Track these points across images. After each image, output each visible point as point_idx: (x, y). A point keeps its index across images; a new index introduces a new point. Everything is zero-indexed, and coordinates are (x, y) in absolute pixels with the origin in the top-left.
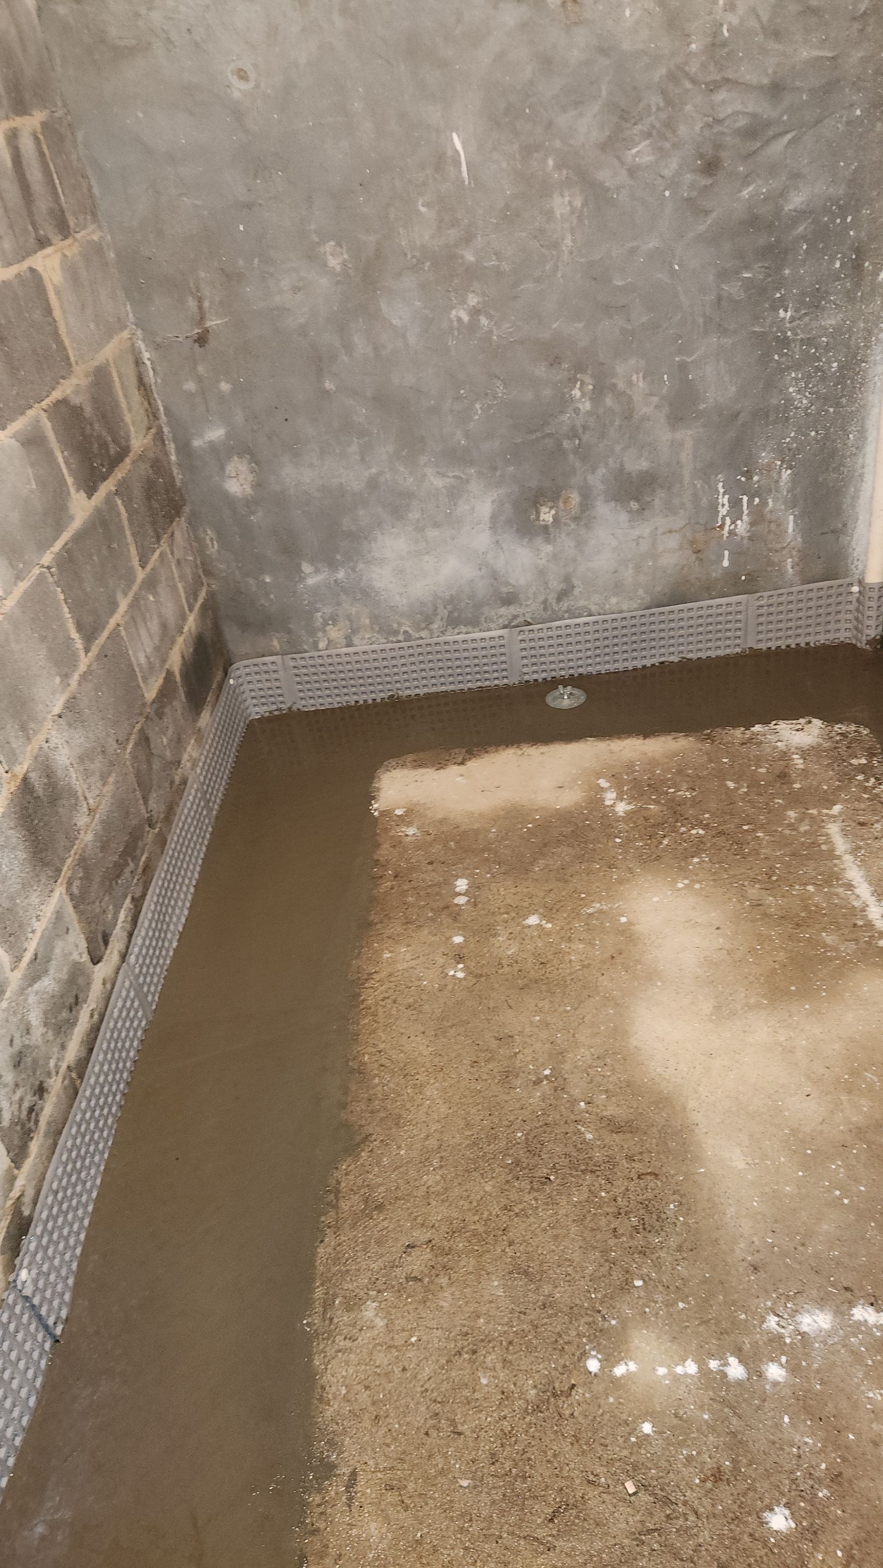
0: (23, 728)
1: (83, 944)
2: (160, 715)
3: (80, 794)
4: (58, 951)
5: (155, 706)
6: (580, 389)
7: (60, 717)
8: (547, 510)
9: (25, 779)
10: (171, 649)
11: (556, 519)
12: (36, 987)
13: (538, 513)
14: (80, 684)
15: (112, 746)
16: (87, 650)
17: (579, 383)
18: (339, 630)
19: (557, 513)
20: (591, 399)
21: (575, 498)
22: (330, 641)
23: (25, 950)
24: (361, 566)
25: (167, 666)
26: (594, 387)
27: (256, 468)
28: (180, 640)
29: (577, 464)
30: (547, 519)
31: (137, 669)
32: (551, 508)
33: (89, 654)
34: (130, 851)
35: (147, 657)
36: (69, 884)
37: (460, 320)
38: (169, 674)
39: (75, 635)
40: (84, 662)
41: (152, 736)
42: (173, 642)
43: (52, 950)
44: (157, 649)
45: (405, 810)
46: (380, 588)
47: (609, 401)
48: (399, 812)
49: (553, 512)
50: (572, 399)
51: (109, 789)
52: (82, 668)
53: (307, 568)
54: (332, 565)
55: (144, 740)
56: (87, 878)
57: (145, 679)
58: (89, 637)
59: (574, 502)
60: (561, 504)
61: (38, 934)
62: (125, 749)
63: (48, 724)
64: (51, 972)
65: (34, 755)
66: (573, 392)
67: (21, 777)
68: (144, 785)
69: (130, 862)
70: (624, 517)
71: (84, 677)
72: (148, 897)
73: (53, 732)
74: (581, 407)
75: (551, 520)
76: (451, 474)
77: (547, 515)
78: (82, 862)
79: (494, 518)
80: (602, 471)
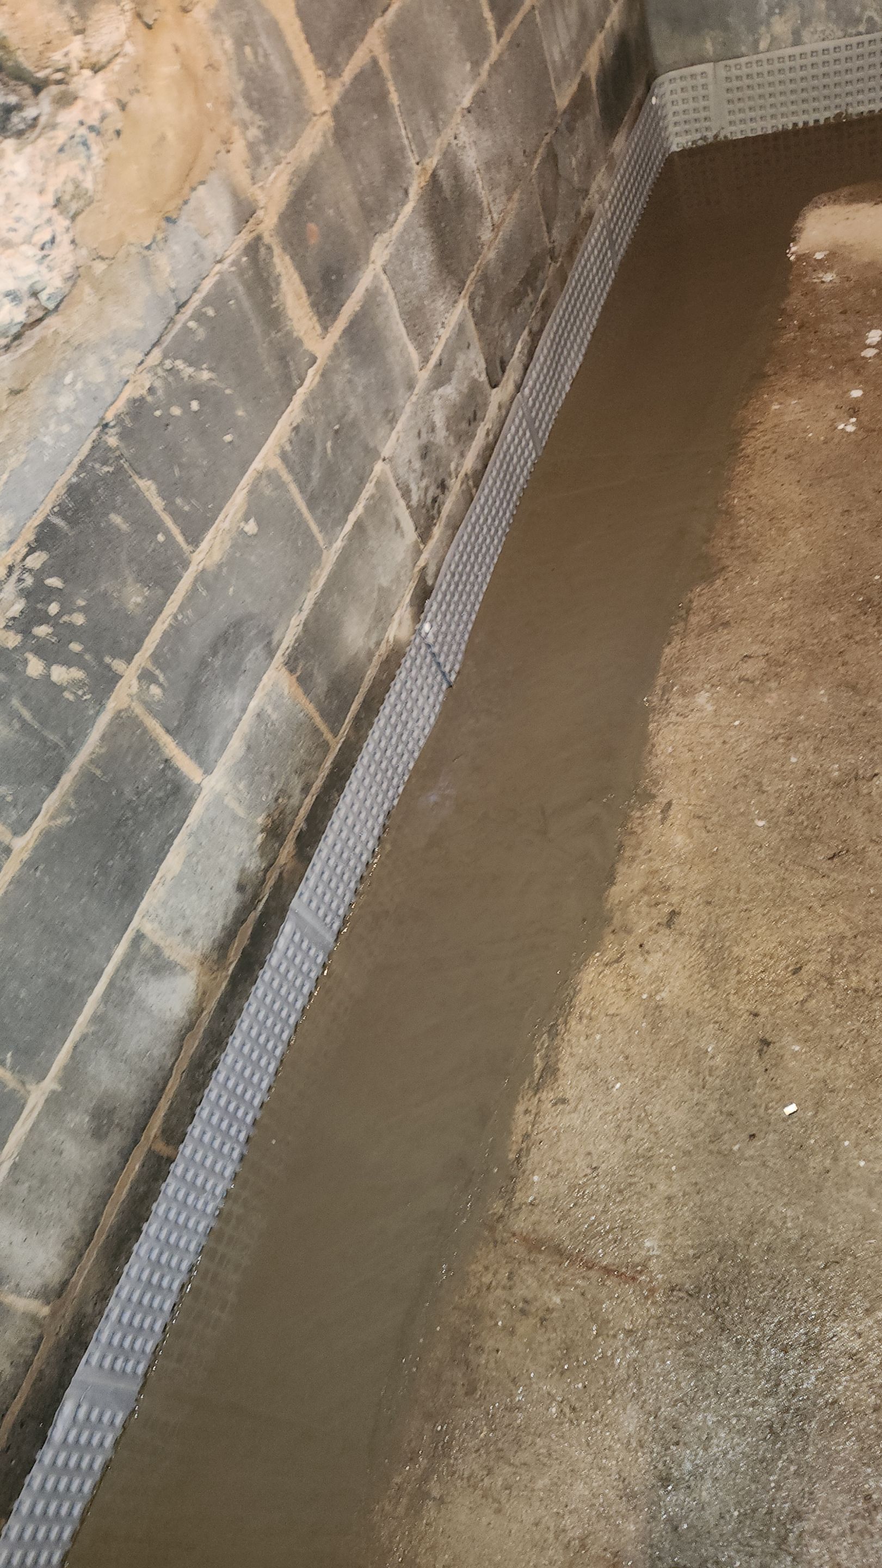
0: (434, 116)
1: (482, 365)
2: (571, 130)
3: (485, 204)
4: (459, 363)
5: (567, 117)
7: (469, 112)
9: (434, 175)
10: (589, 47)
12: (441, 391)
14: (490, 75)
15: (519, 158)
16: (499, 36)
18: (785, 22)
22: (774, 39)
23: (432, 353)
25: (583, 69)
28: (600, 37)
31: (550, 68)
33: (502, 40)
34: (530, 280)
35: (561, 52)
36: (472, 300)
38: (585, 80)
39: (487, 14)
40: (496, 49)
41: (561, 155)
42: (592, 38)
43: (455, 360)
44: (574, 44)
45: (827, 252)
48: (819, 256)
51: (513, 205)
52: (493, 56)
55: (552, 158)
56: (488, 297)
57: (558, 83)
58: (502, 21)
61: (443, 340)
62: (531, 163)
63: (458, 118)
64: (454, 381)
65: (444, 150)
67: (430, 172)
68: (549, 212)
69: (529, 291)
71: (495, 67)
72: (545, 333)
73: (462, 128)
78: (484, 279)
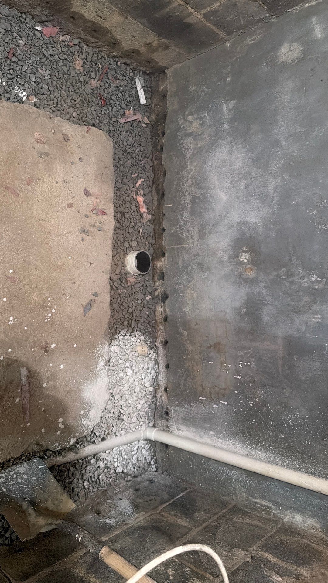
8: (247, 257)
11: (242, 263)
13: (246, 252)
17: (321, 280)
18: (197, 128)
19: (245, 263)
20: (309, 287)
22: (191, 122)
27: (294, 63)
29: (271, 277)
32: (248, 260)
50: (310, 275)
53: (232, 103)
54: (232, 121)
59: (249, 274)
60: (249, 266)
66: (314, 276)
74: (305, 280)
75: (241, 260)
77: (244, 257)
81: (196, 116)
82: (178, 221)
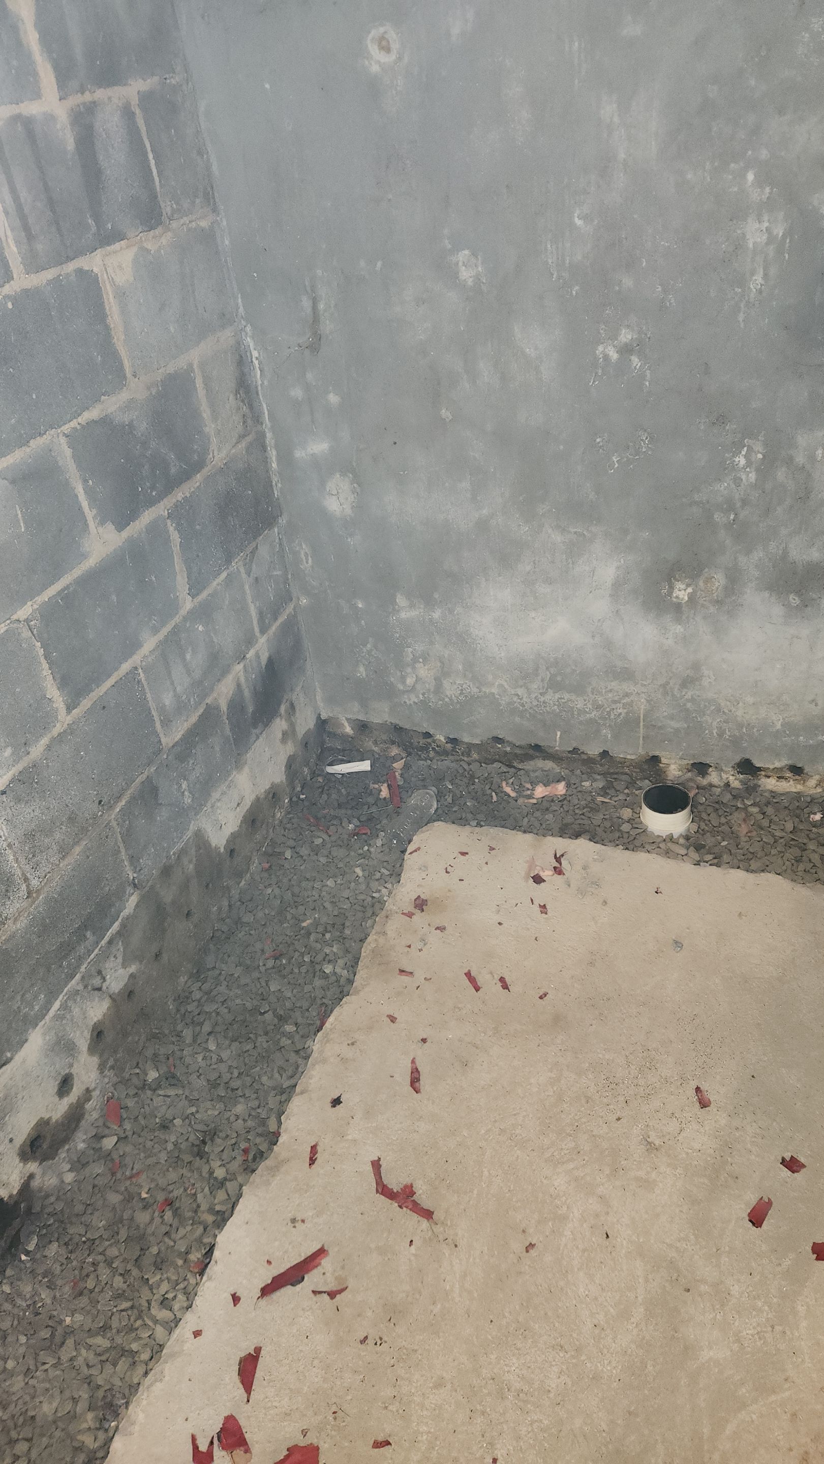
2: (184, 757)
3: (16, 877)
5: (179, 749)
6: (745, 456)
8: (683, 587)
10: (219, 680)
11: (692, 598)
13: (671, 588)
14: (48, 749)
15: (89, 810)
16: (72, 707)
17: (745, 449)
18: (429, 670)
19: (694, 592)
20: (758, 470)
21: (719, 580)
24: (459, 609)
25: (209, 700)
26: (764, 456)
27: (358, 490)
28: (239, 668)
29: (728, 542)
30: (681, 597)
32: (688, 585)
35: (177, 696)
37: (606, 357)
39: (53, 692)
40: (64, 719)
41: (164, 785)
42: (226, 671)
44: (197, 684)
46: (477, 636)
47: (781, 474)
49: (690, 590)
50: (734, 467)
51: (70, 861)
52: (57, 729)
53: (401, 601)
54: (430, 603)
55: (148, 792)
57: (167, 722)
58: (79, 692)
59: (717, 584)
60: (701, 583)
62: (111, 808)
66: (737, 459)
70: (778, 610)
71: (58, 739)
74: (744, 477)
75: (686, 598)
76: (573, 530)
77: (682, 592)
79: (617, 585)
80: (758, 554)
81: (409, 670)
82: (591, 721)
